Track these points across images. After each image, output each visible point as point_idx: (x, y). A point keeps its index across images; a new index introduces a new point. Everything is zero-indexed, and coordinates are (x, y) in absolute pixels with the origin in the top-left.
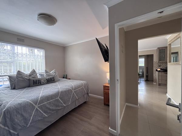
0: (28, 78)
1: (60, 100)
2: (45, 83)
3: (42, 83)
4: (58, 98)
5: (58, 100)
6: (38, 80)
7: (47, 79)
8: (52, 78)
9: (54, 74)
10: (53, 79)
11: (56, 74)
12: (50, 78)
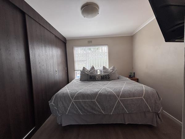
0: (87, 73)
1: (97, 104)
2: (100, 80)
3: (96, 79)
4: (95, 100)
5: (94, 103)
6: (94, 76)
7: (101, 76)
8: (107, 75)
9: (111, 71)
10: (107, 77)
11: (114, 71)
12: (105, 76)
